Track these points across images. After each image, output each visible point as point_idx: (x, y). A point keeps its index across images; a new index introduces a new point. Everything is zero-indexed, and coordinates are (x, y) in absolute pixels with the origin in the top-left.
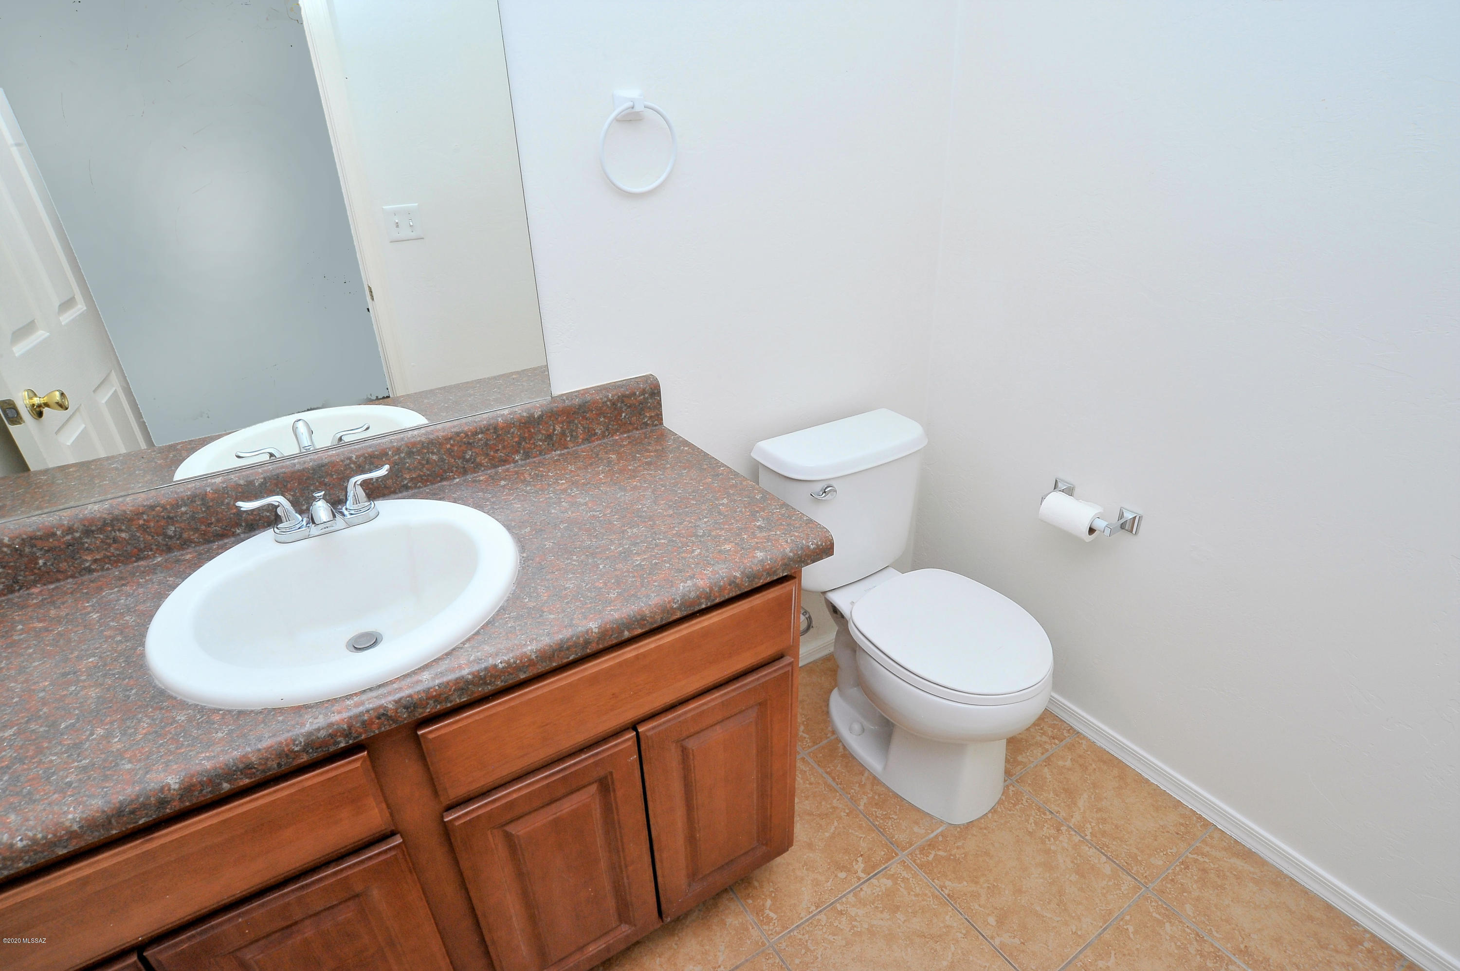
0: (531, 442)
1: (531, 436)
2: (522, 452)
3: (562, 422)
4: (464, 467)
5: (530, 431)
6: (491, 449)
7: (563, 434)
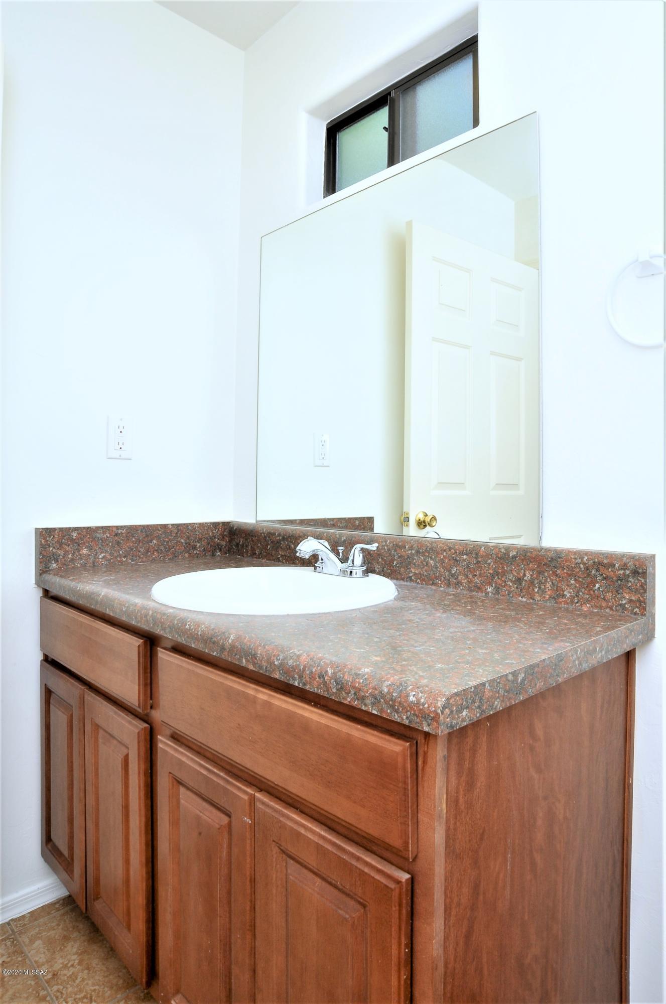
0: (503, 579)
1: (504, 573)
2: (494, 585)
3: (533, 570)
4: (449, 580)
5: (503, 568)
6: (471, 572)
7: (532, 582)
